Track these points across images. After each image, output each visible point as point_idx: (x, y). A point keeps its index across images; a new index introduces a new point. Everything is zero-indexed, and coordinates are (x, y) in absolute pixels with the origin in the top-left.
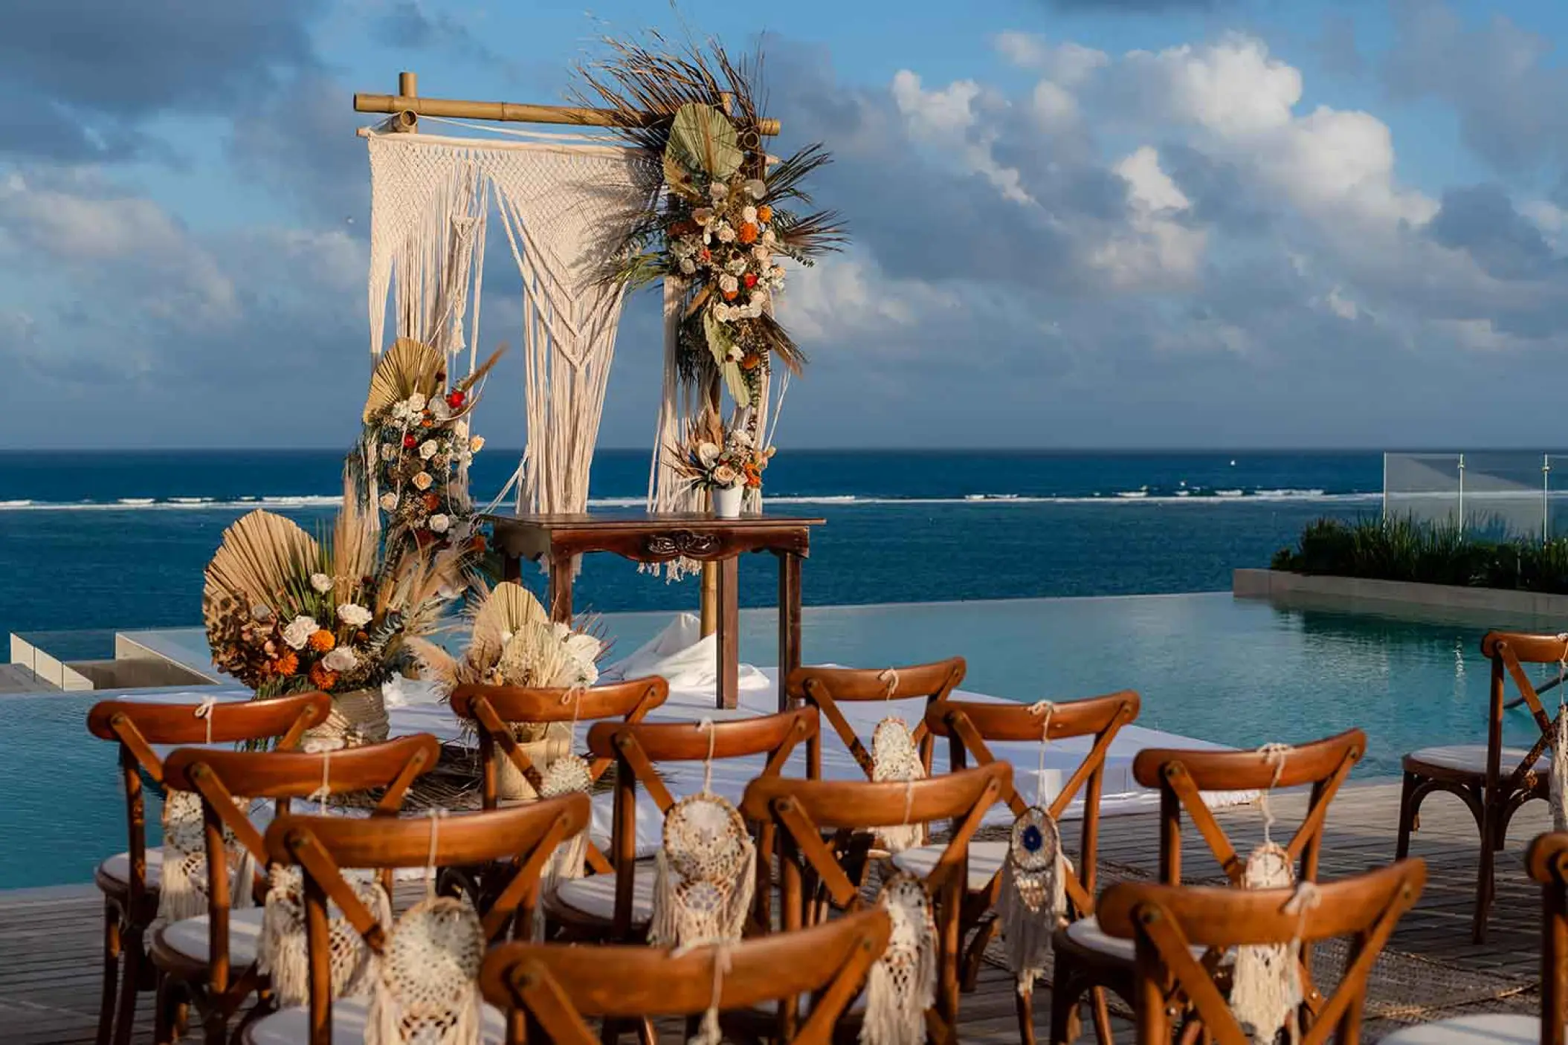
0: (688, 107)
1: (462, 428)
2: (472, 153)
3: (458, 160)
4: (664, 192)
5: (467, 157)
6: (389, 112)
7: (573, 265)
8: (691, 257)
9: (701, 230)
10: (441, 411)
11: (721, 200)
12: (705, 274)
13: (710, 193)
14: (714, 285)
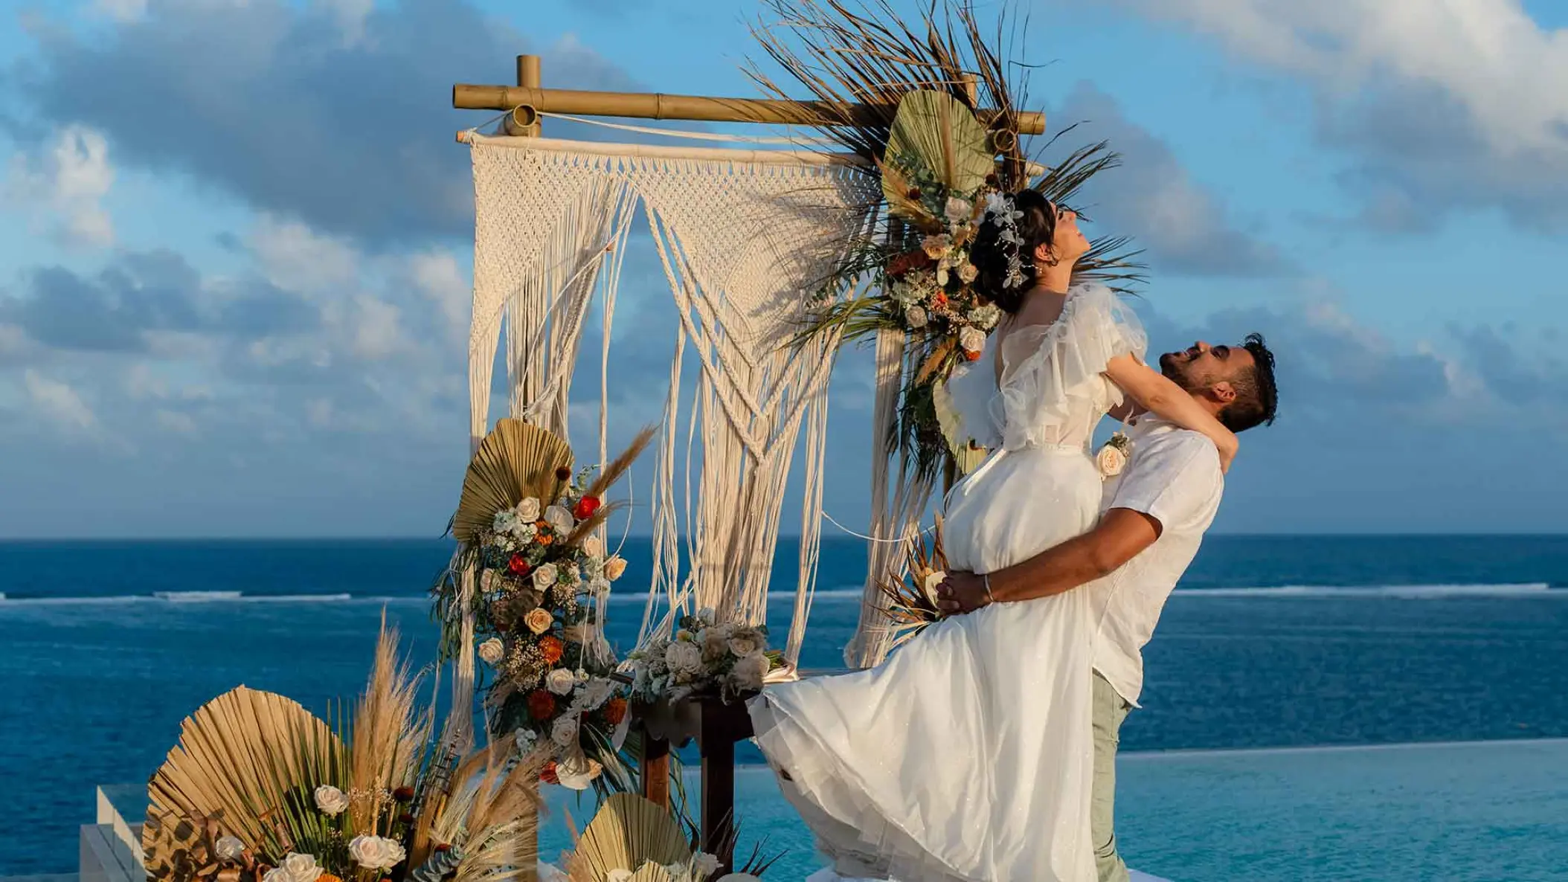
0: (916, 96)
1: (594, 545)
2: (615, 164)
3: (596, 173)
4: (884, 212)
5: (608, 168)
6: (500, 108)
7: (756, 313)
8: (921, 303)
9: (933, 265)
10: (562, 524)
11: (962, 223)
12: (940, 326)
13: (947, 213)
14: (954, 340)
